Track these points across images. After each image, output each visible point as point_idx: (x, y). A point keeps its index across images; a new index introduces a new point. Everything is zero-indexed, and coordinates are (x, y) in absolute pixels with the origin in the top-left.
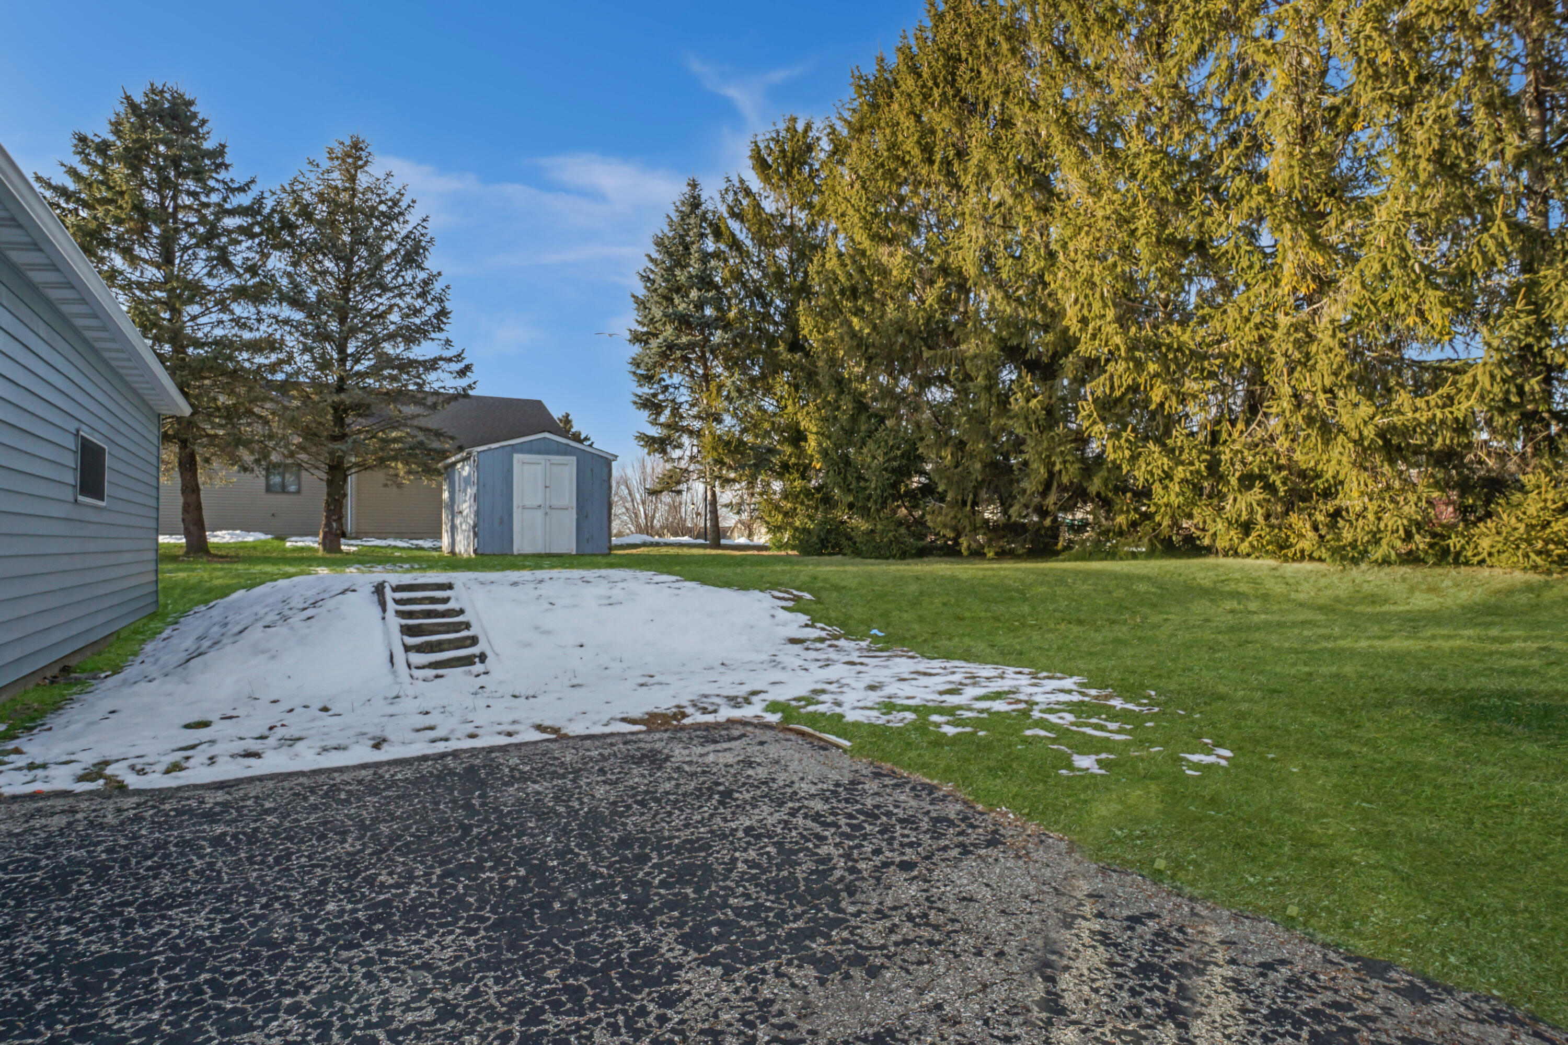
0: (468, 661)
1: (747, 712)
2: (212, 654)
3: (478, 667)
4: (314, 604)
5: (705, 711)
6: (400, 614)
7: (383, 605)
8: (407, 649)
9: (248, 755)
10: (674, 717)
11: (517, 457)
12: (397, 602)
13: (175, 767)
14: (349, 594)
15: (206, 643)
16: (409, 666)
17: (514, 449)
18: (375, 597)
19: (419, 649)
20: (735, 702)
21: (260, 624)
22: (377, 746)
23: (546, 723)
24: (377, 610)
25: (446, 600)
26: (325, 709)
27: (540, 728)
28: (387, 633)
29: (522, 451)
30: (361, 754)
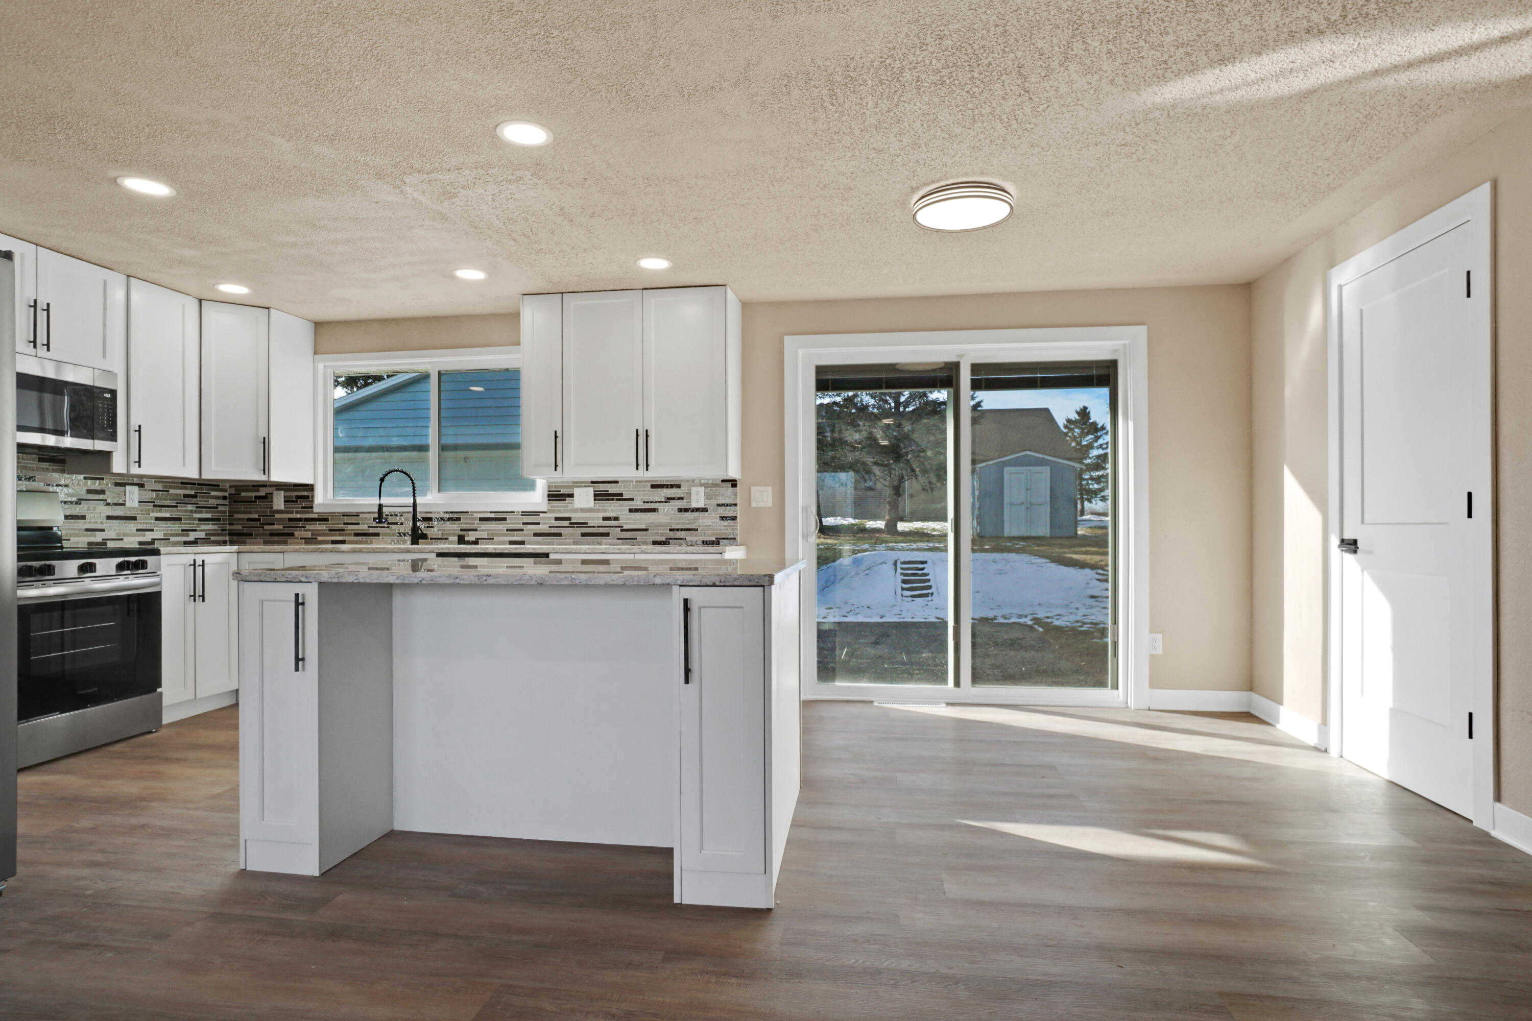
0: (926, 595)
1: (1022, 620)
2: (832, 587)
3: (930, 598)
4: (869, 569)
5: (1005, 618)
6: (902, 574)
7: (896, 570)
8: (903, 589)
9: (844, 616)
10: (992, 619)
11: (1006, 469)
12: (902, 569)
13: (825, 618)
14: (884, 565)
15: (829, 583)
16: (902, 596)
17: (1005, 464)
18: (893, 567)
19: (908, 589)
20: (1020, 616)
21: (849, 576)
22: (881, 618)
23: (940, 617)
24: (894, 571)
25: (923, 569)
26: (869, 607)
27: (938, 618)
28: (895, 581)
29: (1010, 465)
30: (876, 619)
